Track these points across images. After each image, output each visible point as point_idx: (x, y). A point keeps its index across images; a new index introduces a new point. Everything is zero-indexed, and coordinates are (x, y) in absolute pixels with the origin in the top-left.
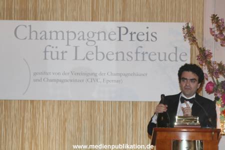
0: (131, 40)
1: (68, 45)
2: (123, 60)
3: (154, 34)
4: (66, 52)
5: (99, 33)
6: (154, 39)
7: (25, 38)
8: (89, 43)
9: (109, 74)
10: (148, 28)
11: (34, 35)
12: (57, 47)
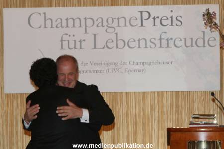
0: (155, 25)
1: (86, 33)
2: (146, 47)
3: (179, 18)
4: (84, 40)
5: (119, 19)
6: (179, 24)
7: (40, 27)
9: (131, 63)
12: (74, 36)
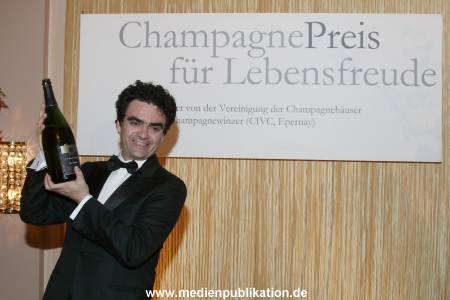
0: (332, 46)
1: (215, 56)
2: (316, 83)
3: (374, 36)
4: (211, 69)
5: (271, 34)
6: (374, 44)
7: (138, 46)
8: (253, 52)
9: (291, 109)
10: (362, 23)
11: (153, 39)
12: (194, 61)
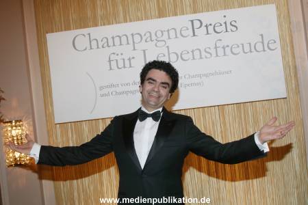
0: (208, 33)
1: (134, 49)
2: (201, 58)
4: (133, 58)
5: (168, 31)
6: (234, 29)
9: (187, 76)
10: (225, 16)
11: (94, 43)
12: (122, 54)
